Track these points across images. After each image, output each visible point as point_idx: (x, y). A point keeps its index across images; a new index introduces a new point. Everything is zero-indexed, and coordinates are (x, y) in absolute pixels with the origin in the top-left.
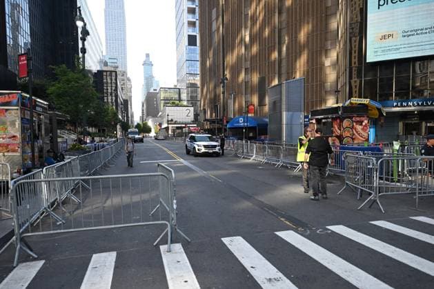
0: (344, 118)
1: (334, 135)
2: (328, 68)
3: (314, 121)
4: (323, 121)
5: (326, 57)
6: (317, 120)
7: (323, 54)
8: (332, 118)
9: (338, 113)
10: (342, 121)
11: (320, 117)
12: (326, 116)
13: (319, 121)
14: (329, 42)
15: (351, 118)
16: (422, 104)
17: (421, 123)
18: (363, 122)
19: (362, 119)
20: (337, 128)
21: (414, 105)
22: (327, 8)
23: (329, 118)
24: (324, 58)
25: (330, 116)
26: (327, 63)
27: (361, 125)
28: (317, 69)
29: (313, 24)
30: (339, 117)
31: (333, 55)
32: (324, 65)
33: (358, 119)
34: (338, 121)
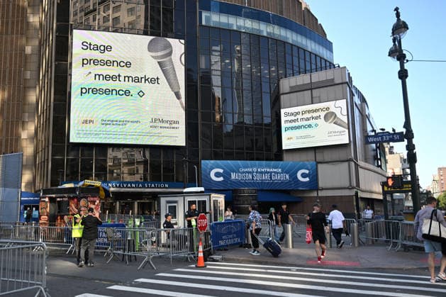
0: (82, 198)
1: (71, 213)
2: (25, 141)
3: (47, 200)
4: (58, 199)
5: (23, 129)
6: (50, 198)
7: (20, 125)
8: (69, 198)
9: (75, 193)
10: (79, 201)
11: (54, 196)
12: (62, 195)
13: (52, 200)
14: (27, 114)
15: (86, 198)
16: (120, 187)
17: (116, 202)
18: (95, 202)
19: (95, 199)
20: (73, 207)
21: (116, 186)
22: (25, 79)
23: (65, 197)
24: (20, 129)
25: (66, 195)
26: (24, 135)
27: (94, 204)
28: (11, 140)
29: (9, 92)
30: (77, 197)
31: (31, 128)
32: (20, 137)
33: (92, 199)
34: (76, 200)
